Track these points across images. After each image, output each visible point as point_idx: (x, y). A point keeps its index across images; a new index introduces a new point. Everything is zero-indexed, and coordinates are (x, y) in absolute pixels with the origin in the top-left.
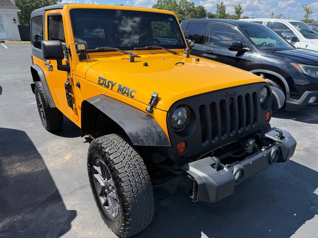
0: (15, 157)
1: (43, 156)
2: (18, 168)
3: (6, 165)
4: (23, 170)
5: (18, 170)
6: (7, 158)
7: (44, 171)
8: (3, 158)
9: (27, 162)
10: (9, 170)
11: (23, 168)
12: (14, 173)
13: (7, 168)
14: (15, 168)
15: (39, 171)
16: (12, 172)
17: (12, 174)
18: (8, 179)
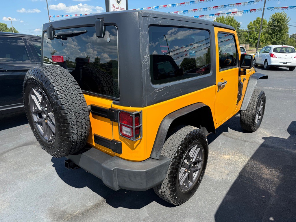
0: (262, 185)
1: (240, 169)
2: (268, 173)
3: (275, 183)
4: (265, 169)
5: (269, 171)
6: (269, 189)
7: (254, 159)
8: (272, 193)
9: (257, 173)
10: (275, 176)
11: (265, 171)
12: (274, 172)
13: (276, 179)
14: (270, 174)
15: (256, 161)
16: (274, 173)
17: (276, 171)
18: (281, 170)
